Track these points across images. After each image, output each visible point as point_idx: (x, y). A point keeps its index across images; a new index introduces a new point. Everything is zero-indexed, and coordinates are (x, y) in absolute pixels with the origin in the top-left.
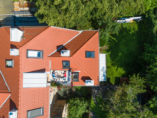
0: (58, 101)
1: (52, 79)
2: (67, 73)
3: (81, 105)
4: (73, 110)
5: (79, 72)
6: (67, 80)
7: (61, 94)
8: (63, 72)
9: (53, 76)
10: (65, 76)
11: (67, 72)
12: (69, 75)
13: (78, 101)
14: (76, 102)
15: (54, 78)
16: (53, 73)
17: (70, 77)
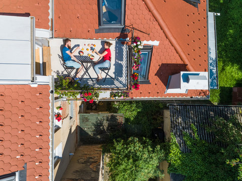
0: (82, 148)
1: (61, 69)
2: (112, 49)
3: (146, 156)
4: (125, 170)
5: (156, 43)
6: (111, 73)
7: (89, 129)
8: (98, 46)
9: (65, 58)
10: (107, 58)
11: (113, 42)
12: (119, 56)
13: (136, 146)
14: (131, 148)
15: (69, 64)
16: (63, 48)
17: (124, 63)
